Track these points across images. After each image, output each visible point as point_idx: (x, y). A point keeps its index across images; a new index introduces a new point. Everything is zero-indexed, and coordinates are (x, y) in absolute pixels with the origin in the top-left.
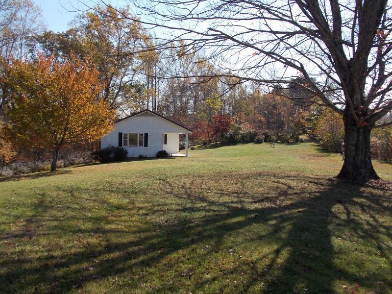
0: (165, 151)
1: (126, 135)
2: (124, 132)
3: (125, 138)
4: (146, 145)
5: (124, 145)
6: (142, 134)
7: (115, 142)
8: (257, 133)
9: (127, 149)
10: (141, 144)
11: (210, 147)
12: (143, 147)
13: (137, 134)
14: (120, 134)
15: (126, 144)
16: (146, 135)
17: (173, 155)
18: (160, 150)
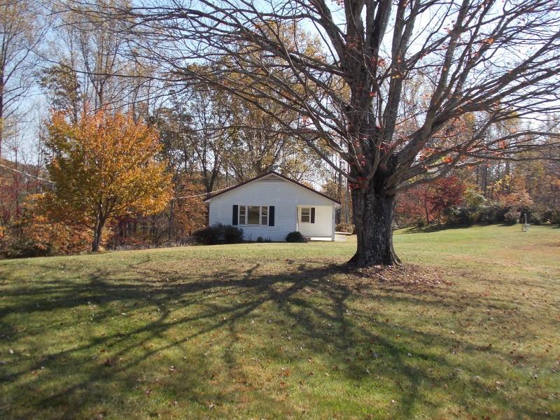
0: (298, 233)
1: (243, 208)
2: (240, 204)
3: (243, 212)
4: (272, 223)
5: (240, 223)
6: (266, 208)
7: (227, 220)
8: (510, 207)
9: (244, 229)
10: (264, 222)
11: (427, 231)
12: (267, 227)
13: (259, 207)
14: (235, 208)
15: (243, 222)
16: (272, 209)
17: (312, 239)
18: (292, 231)
